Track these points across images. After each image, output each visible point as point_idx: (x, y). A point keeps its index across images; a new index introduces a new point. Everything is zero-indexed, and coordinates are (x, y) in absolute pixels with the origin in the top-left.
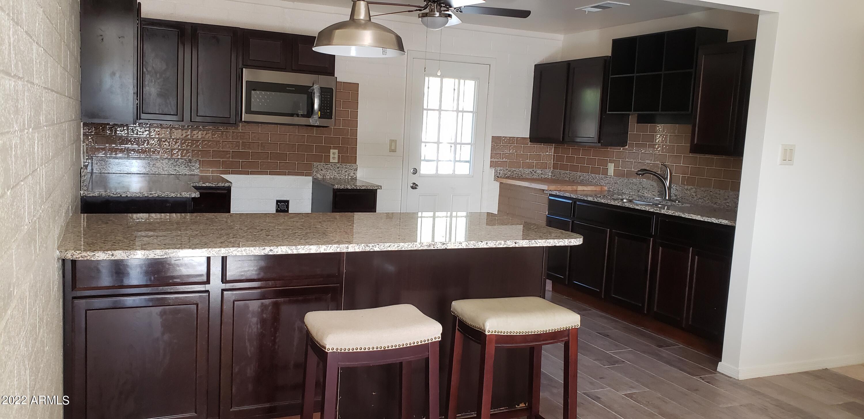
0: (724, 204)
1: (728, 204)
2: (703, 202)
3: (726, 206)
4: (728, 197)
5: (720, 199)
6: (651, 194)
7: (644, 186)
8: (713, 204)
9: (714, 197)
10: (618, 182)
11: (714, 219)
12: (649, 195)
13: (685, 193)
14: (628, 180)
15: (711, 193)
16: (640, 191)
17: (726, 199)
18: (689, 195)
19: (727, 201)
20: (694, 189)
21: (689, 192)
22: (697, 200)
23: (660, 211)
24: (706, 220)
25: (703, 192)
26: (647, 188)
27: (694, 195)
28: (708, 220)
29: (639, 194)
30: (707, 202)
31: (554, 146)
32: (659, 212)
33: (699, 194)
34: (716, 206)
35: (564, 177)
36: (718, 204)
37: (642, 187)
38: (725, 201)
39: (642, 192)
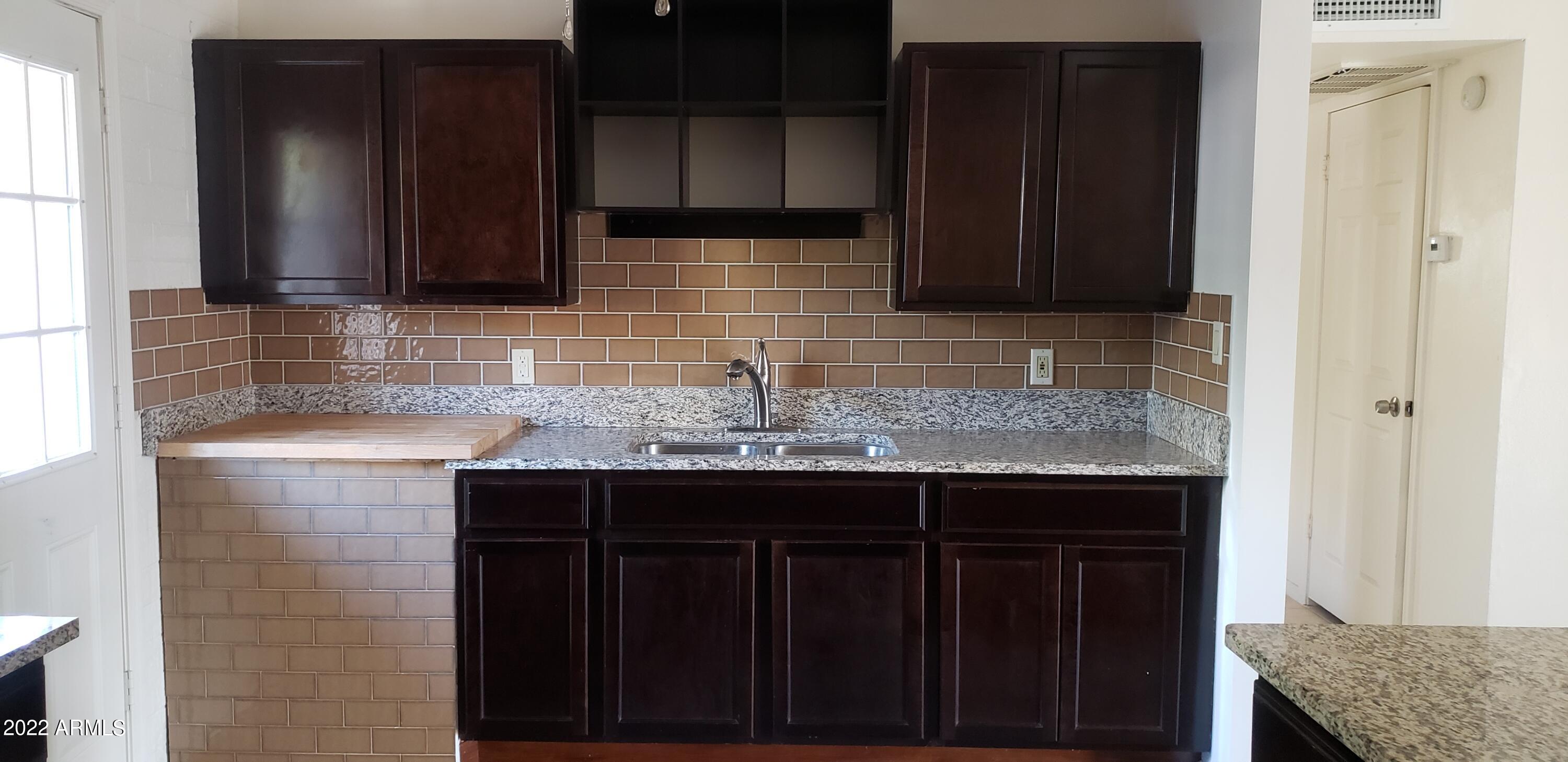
0: (920, 421)
1: (931, 420)
2: (860, 422)
3: (928, 425)
4: (931, 402)
5: (908, 410)
6: (688, 419)
7: (661, 402)
8: (889, 424)
9: (890, 407)
10: (563, 398)
11: (1139, 467)
12: (685, 424)
13: (802, 406)
14: (603, 389)
15: (883, 399)
16: (651, 415)
17: (926, 409)
18: (817, 409)
19: (928, 413)
20: (830, 395)
21: (814, 402)
22: (843, 420)
23: (959, 468)
24: (1114, 473)
25: (856, 399)
26: (672, 407)
27: (829, 408)
28: (1120, 470)
29: (647, 423)
30: (872, 420)
31: (248, 310)
32: (955, 471)
33: (847, 404)
34: (901, 427)
35: (320, 403)
36: (903, 423)
37: (655, 404)
38: (921, 414)
39: (659, 418)
